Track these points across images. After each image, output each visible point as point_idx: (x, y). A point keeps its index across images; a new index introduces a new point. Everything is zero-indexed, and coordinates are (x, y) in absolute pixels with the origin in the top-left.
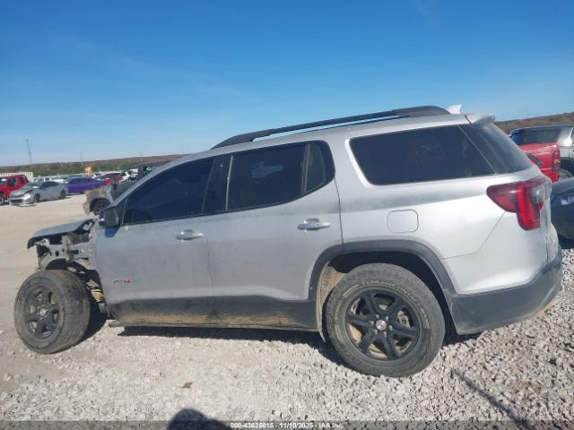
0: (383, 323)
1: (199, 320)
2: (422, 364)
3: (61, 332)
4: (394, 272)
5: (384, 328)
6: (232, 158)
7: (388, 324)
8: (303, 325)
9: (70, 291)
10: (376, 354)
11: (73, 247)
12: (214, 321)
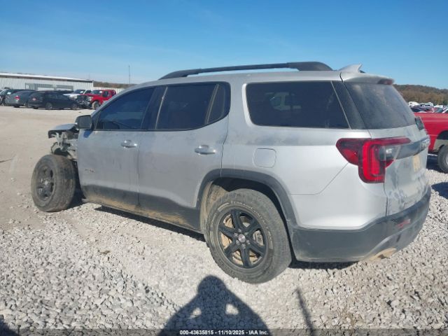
0: (244, 237)
1: (131, 208)
2: (265, 276)
3: (52, 198)
4: (254, 198)
5: (244, 241)
6: (167, 89)
7: (247, 238)
8: (192, 227)
9: (61, 172)
10: (236, 260)
11: (67, 141)
12: (140, 211)
